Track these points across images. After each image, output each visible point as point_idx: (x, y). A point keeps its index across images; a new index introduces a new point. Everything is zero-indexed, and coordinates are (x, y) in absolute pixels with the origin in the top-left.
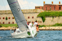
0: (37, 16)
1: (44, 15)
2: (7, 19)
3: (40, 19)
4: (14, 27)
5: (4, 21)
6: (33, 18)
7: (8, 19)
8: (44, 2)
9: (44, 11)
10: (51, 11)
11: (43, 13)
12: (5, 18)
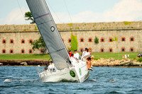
2: (96, 42)
4: (112, 59)
5: (91, 45)
7: (99, 41)
12: (93, 41)
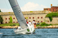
0: (45, 16)
1: (52, 15)
3: (48, 19)
6: (42, 18)
8: (51, 5)
9: (51, 12)
10: (57, 12)
11: (50, 14)
